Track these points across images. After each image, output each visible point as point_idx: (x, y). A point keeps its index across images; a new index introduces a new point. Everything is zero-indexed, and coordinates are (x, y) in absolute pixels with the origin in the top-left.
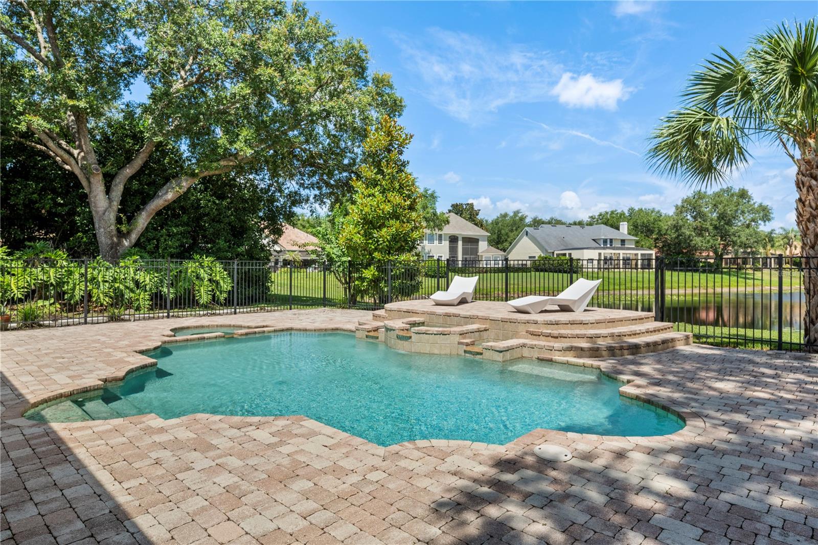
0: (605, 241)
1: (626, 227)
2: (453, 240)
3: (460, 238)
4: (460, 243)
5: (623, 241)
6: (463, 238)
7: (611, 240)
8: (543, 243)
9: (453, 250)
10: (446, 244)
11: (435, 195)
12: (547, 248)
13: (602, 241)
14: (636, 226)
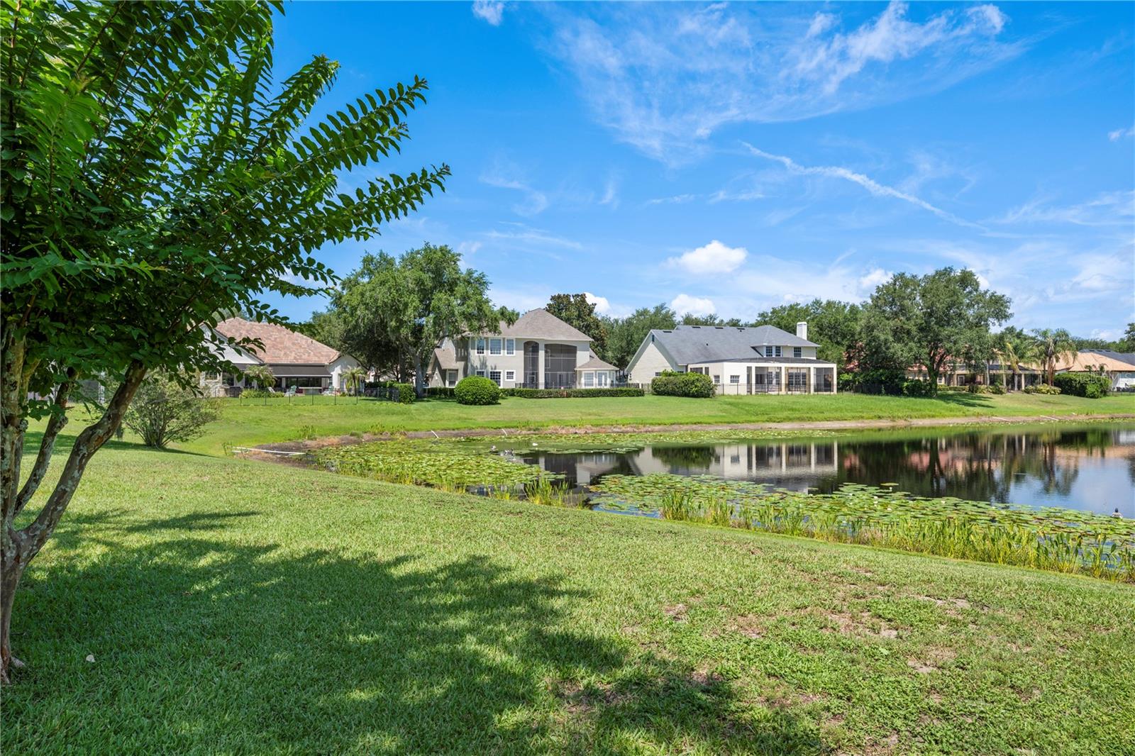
0: (769, 349)
1: (805, 328)
2: (531, 347)
3: (542, 346)
4: (542, 354)
5: (798, 350)
6: (546, 346)
7: (778, 348)
8: (673, 354)
9: (531, 364)
10: (519, 355)
11: (485, 279)
12: (677, 360)
13: (765, 349)
14: (821, 329)
